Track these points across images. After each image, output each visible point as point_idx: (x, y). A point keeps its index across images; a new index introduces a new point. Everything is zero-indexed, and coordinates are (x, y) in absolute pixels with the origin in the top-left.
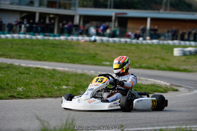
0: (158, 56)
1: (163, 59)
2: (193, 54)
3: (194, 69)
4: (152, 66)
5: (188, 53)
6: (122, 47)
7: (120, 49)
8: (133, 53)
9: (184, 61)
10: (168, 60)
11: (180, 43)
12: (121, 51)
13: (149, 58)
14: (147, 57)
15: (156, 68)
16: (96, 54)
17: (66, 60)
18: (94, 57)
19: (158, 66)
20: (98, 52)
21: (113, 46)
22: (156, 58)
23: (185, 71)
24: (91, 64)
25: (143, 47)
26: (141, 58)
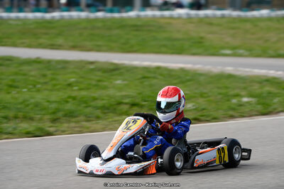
7: (233, 28)
16: (202, 38)
17: (163, 49)
18: (200, 43)
20: (203, 35)
21: (219, 25)
26: (267, 41)
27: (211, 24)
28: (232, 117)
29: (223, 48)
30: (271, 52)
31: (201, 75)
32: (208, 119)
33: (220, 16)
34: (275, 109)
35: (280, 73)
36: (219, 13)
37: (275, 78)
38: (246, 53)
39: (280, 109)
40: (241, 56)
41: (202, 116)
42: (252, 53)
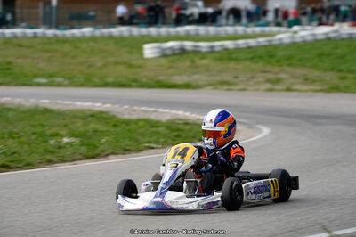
0: (119, 60)
1: (131, 66)
2: (177, 52)
3: (201, 83)
4: (124, 81)
5: (169, 52)
6: (47, 47)
7: (47, 51)
8: (73, 57)
9: (170, 68)
10: (140, 67)
11: (130, 31)
12: (49, 54)
13: (106, 65)
14: (100, 64)
15: (134, 84)
16: (9, 63)
18: (8, 69)
19: (135, 81)
20: (10, 59)
21: (30, 47)
22: (116, 63)
23: (187, 86)
24: (17, 85)
25: (84, 46)
26: (91, 66)
27: (20, 46)
28: (50, 162)
29: (37, 76)
30: (97, 80)
31: (10, 110)
32: (20, 165)
33: (31, 36)
34: (103, 151)
35: (108, 105)
36: (30, 32)
37: (102, 113)
38: (66, 82)
39: (110, 151)
40: (59, 85)
41: (12, 162)
42: (72, 82)
